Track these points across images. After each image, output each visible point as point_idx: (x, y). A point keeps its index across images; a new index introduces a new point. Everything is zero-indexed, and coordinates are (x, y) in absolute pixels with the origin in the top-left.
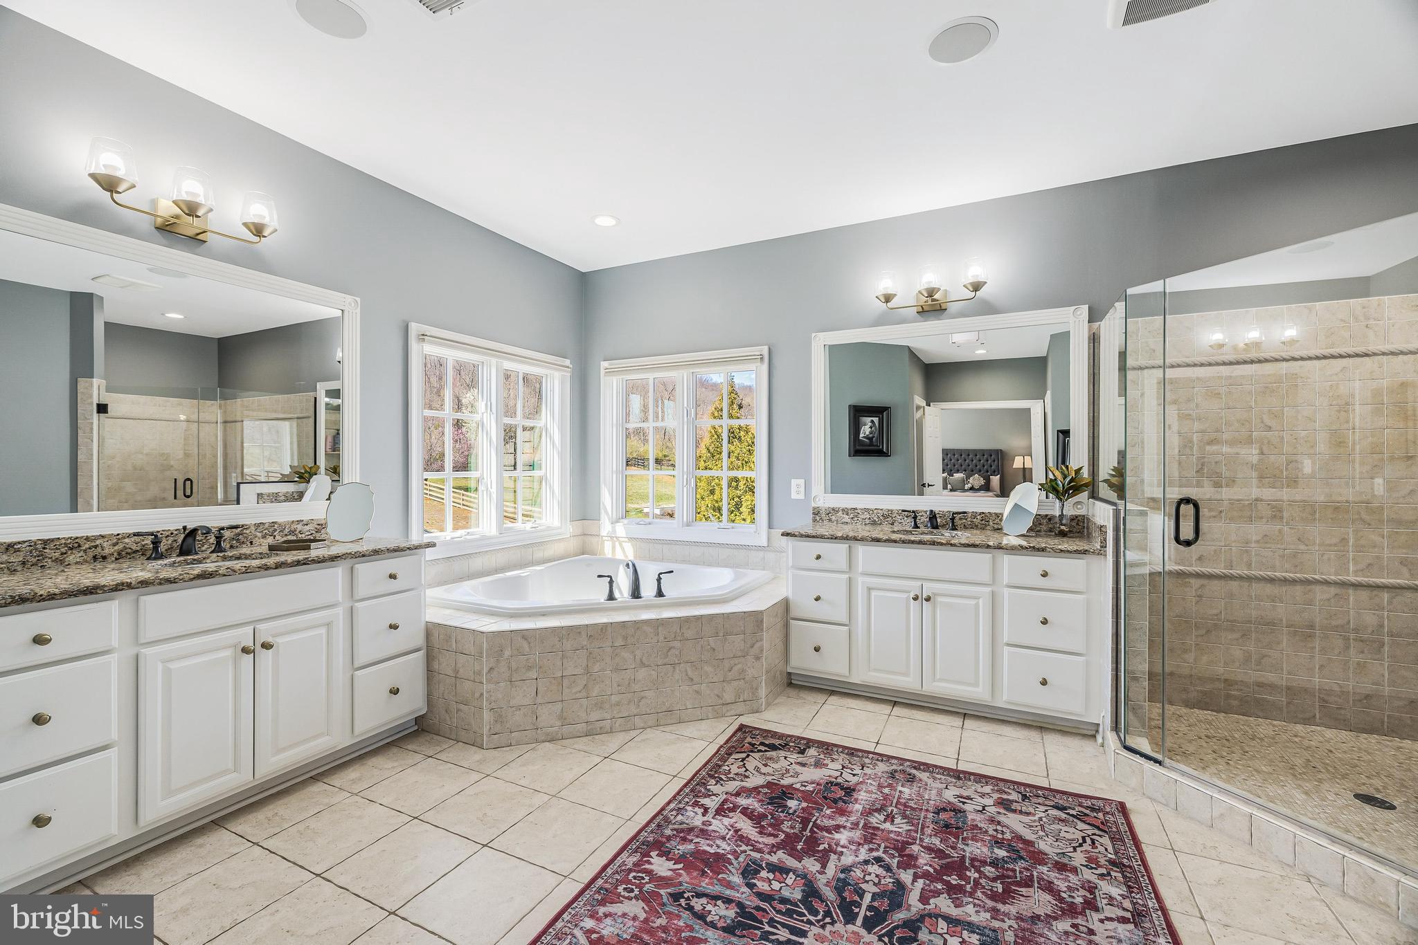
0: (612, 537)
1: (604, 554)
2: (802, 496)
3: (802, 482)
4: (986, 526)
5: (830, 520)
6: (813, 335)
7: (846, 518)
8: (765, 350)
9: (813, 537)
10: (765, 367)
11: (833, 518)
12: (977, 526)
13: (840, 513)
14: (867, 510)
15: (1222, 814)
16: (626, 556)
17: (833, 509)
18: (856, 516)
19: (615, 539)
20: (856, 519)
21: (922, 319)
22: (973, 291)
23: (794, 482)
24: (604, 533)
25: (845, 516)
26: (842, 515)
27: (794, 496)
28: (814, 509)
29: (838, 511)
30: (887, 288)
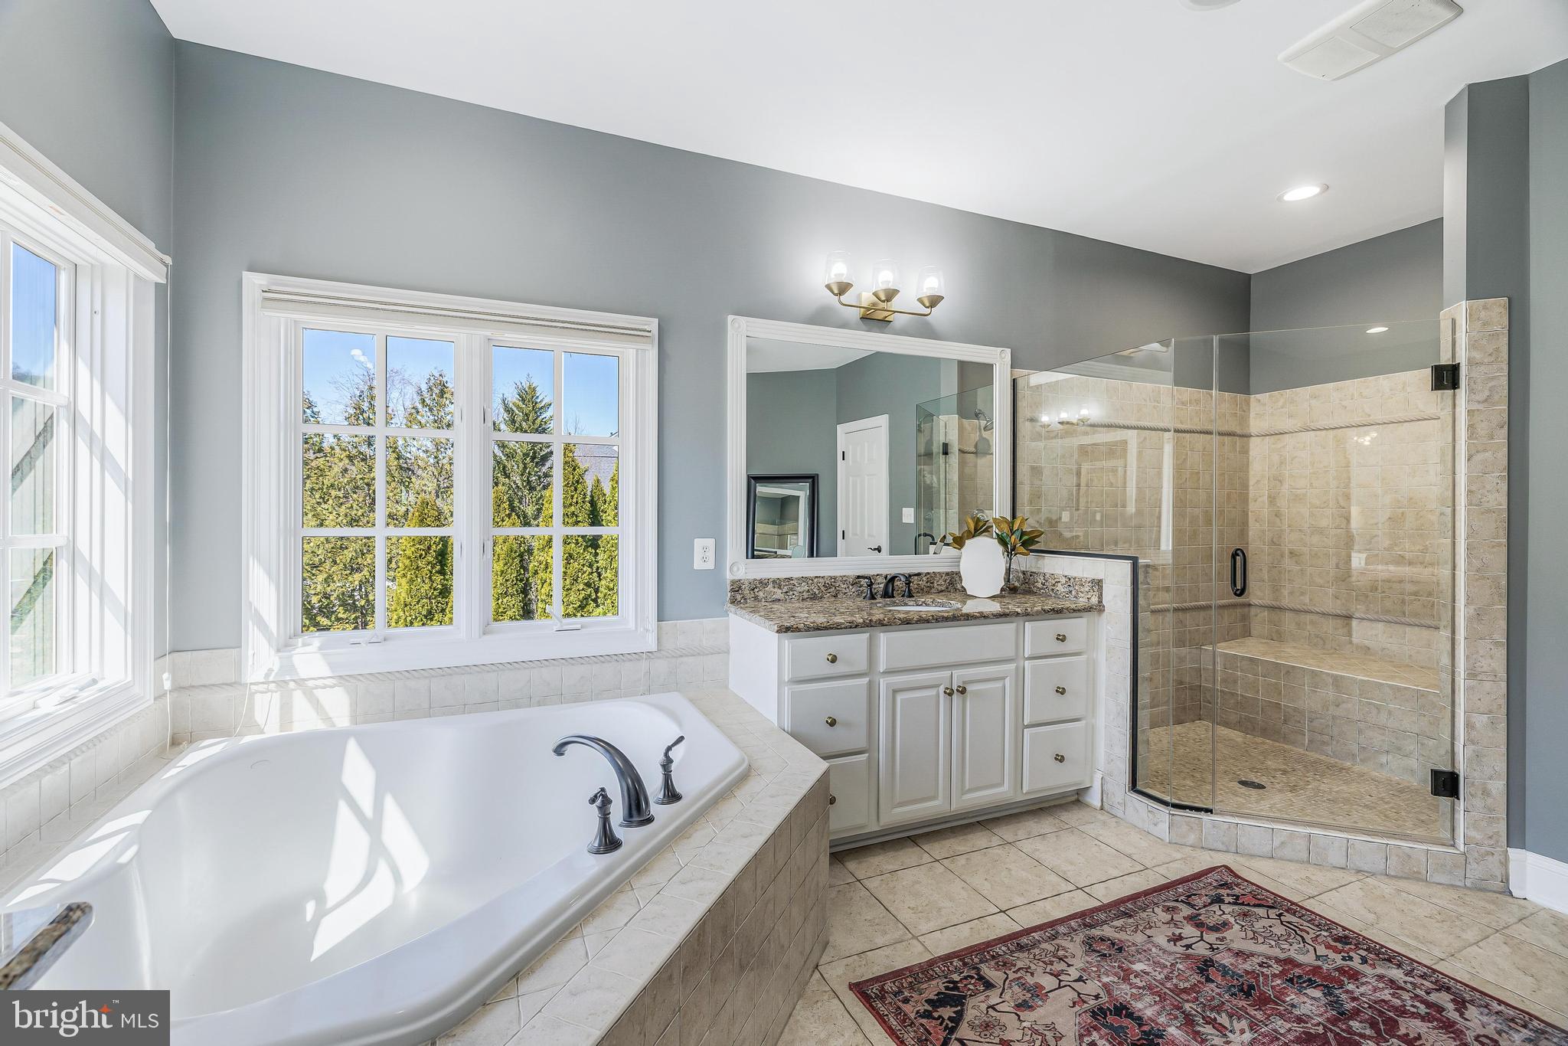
0: (281, 684)
1: (254, 727)
2: (710, 565)
3: (710, 542)
4: (931, 589)
5: (756, 598)
6: (730, 318)
7: (779, 594)
8: (653, 324)
9: (826, 628)
10: (652, 353)
11: (761, 594)
12: (922, 589)
13: (771, 585)
14: (804, 579)
15: (1282, 843)
16: (327, 719)
17: (761, 582)
18: (792, 590)
19: (292, 685)
20: (791, 593)
21: (864, 327)
22: (928, 307)
23: (699, 543)
24: (253, 674)
25: (776, 590)
26: (772, 589)
27: (698, 565)
28: (733, 582)
29: (767, 584)
30: (839, 274)
